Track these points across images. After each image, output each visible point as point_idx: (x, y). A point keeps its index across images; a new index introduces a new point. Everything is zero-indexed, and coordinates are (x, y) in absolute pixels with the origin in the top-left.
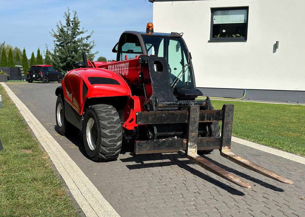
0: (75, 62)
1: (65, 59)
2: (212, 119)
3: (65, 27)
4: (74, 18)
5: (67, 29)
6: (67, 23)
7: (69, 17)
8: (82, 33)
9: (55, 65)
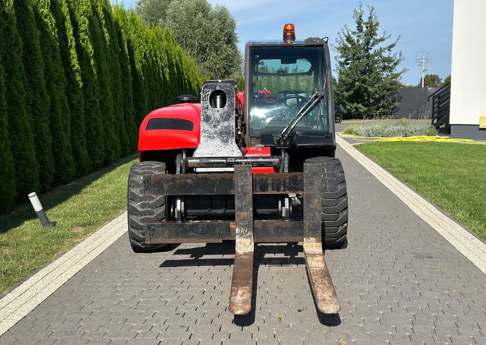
0: (367, 89)
1: (352, 85)
2: (282, 189)
3: (354, 33)
4: (370, 18)
5: (357, 36)
6: (357, 27)
7: (361, 16)
8: (382, 40)
9: (338, 94)
